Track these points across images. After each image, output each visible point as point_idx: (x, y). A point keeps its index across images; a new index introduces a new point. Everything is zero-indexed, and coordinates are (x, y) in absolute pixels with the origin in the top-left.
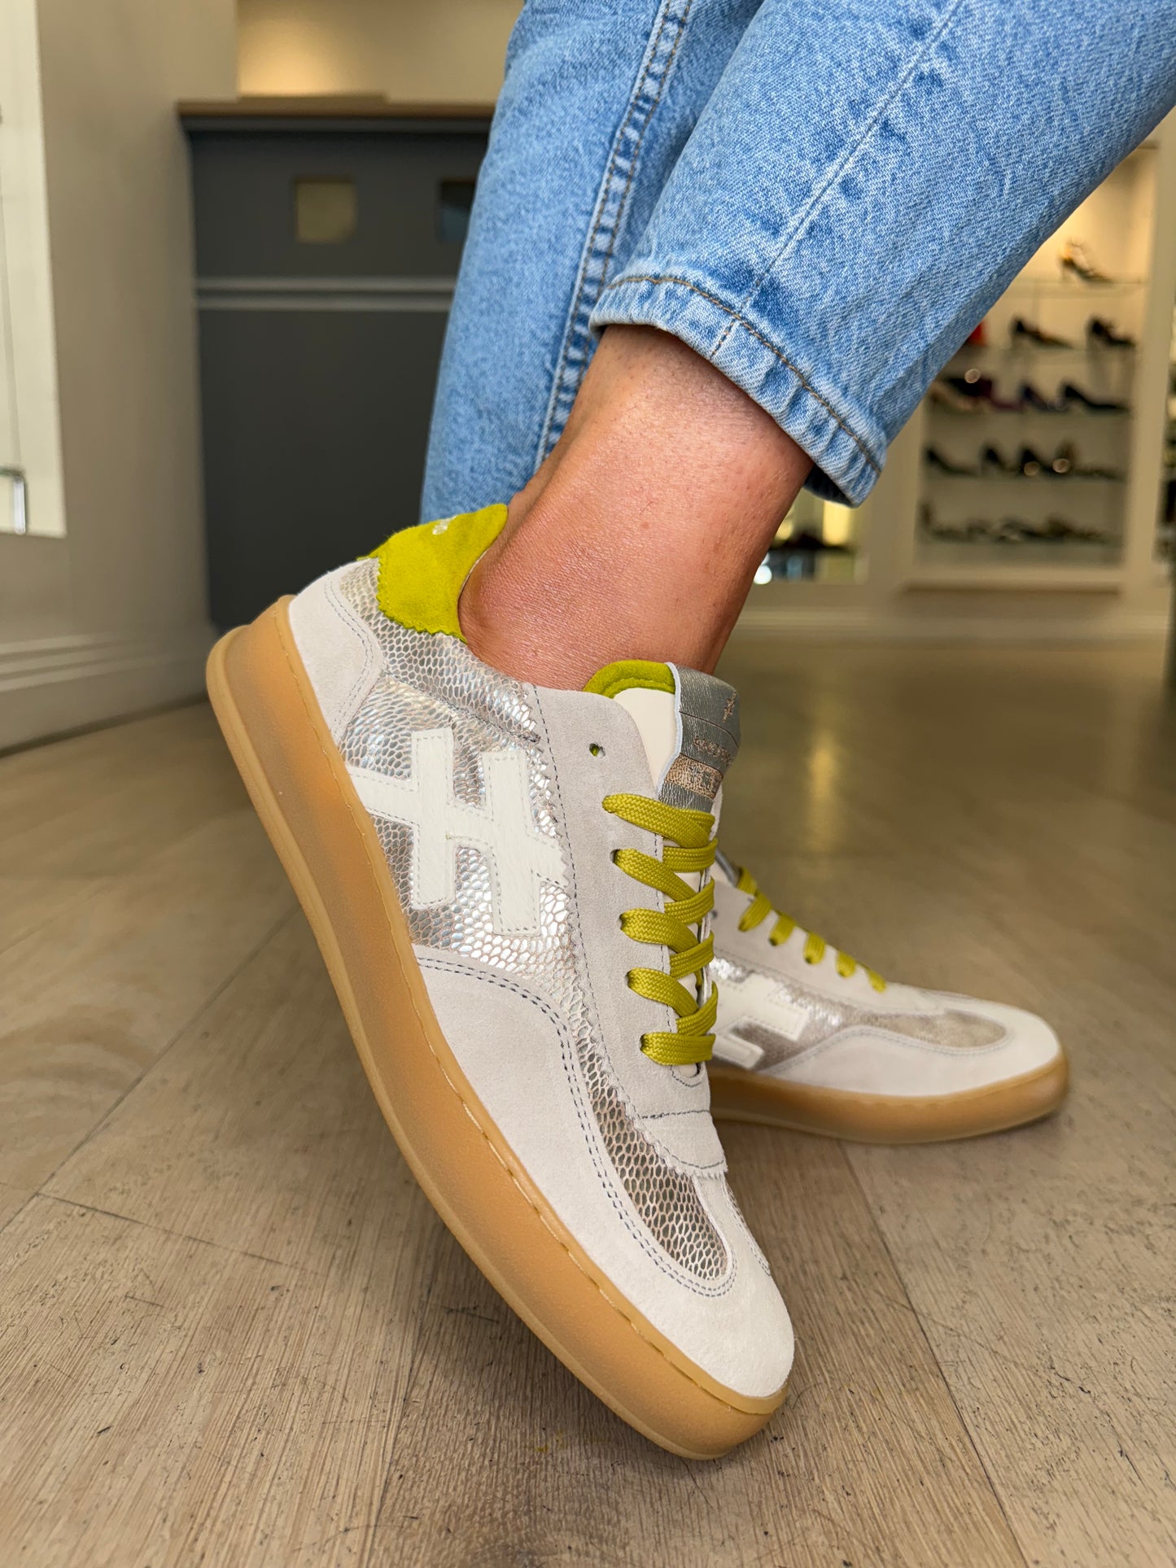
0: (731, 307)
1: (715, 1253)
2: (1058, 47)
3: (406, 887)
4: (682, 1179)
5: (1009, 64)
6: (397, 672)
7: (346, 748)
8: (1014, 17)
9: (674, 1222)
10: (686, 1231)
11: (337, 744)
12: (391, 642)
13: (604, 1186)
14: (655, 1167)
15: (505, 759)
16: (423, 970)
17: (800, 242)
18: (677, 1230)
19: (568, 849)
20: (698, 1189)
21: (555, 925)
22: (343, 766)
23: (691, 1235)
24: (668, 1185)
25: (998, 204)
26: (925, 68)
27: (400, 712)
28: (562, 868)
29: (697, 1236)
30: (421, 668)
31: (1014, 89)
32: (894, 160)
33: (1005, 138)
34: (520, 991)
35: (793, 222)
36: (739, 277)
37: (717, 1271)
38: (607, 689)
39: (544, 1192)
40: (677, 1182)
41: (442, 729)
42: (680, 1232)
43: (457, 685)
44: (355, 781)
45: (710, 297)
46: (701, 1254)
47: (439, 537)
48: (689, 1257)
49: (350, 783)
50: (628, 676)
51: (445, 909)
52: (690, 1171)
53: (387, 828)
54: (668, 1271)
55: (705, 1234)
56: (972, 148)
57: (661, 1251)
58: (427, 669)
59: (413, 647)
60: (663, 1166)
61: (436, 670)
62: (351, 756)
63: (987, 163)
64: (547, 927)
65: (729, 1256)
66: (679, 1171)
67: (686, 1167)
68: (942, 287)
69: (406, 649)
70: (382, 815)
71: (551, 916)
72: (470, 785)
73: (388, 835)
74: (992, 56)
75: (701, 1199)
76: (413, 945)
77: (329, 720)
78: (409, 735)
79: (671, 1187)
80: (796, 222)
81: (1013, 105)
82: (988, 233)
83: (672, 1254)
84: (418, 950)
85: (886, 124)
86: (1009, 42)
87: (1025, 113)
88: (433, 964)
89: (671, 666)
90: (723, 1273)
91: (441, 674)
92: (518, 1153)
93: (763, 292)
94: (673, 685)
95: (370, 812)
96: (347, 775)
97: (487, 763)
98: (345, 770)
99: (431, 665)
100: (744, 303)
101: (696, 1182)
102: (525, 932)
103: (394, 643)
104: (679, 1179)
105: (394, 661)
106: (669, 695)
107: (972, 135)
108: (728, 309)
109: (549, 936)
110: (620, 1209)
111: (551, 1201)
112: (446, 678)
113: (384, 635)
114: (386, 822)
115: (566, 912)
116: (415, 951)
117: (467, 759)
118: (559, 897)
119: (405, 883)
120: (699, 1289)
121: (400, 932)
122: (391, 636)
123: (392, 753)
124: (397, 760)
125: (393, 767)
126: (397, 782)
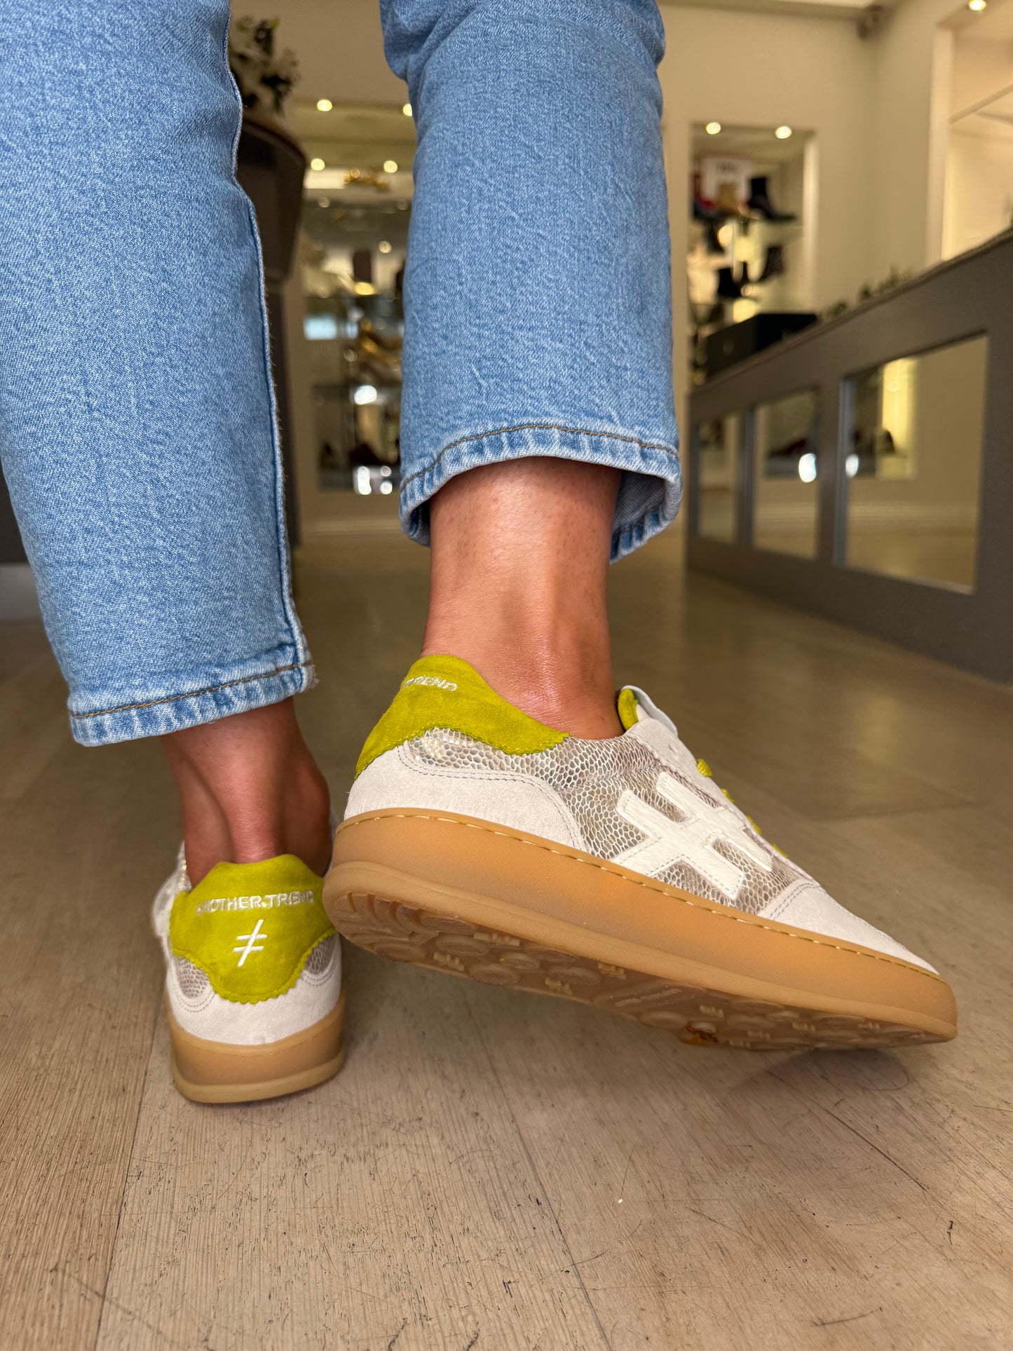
7: (596, 853)
12: (537, 768)
22: (608, 863)
49: (625, 869)
53: (669, 874)
59: (557, 760)
62: (604, 854)
70: (658, 871)
72: (671, 811)
73: (674, 878)
78: (614, 814)
84: (765, 913)
96: (618, 866)
98: (612, 864)
114: (665, 872)
116: (763, 916)
117: (652, 799)
122: (533, 765)
123: (621, 831)
124: (628, 833)
125: (631, 839)
126: (644, 844)
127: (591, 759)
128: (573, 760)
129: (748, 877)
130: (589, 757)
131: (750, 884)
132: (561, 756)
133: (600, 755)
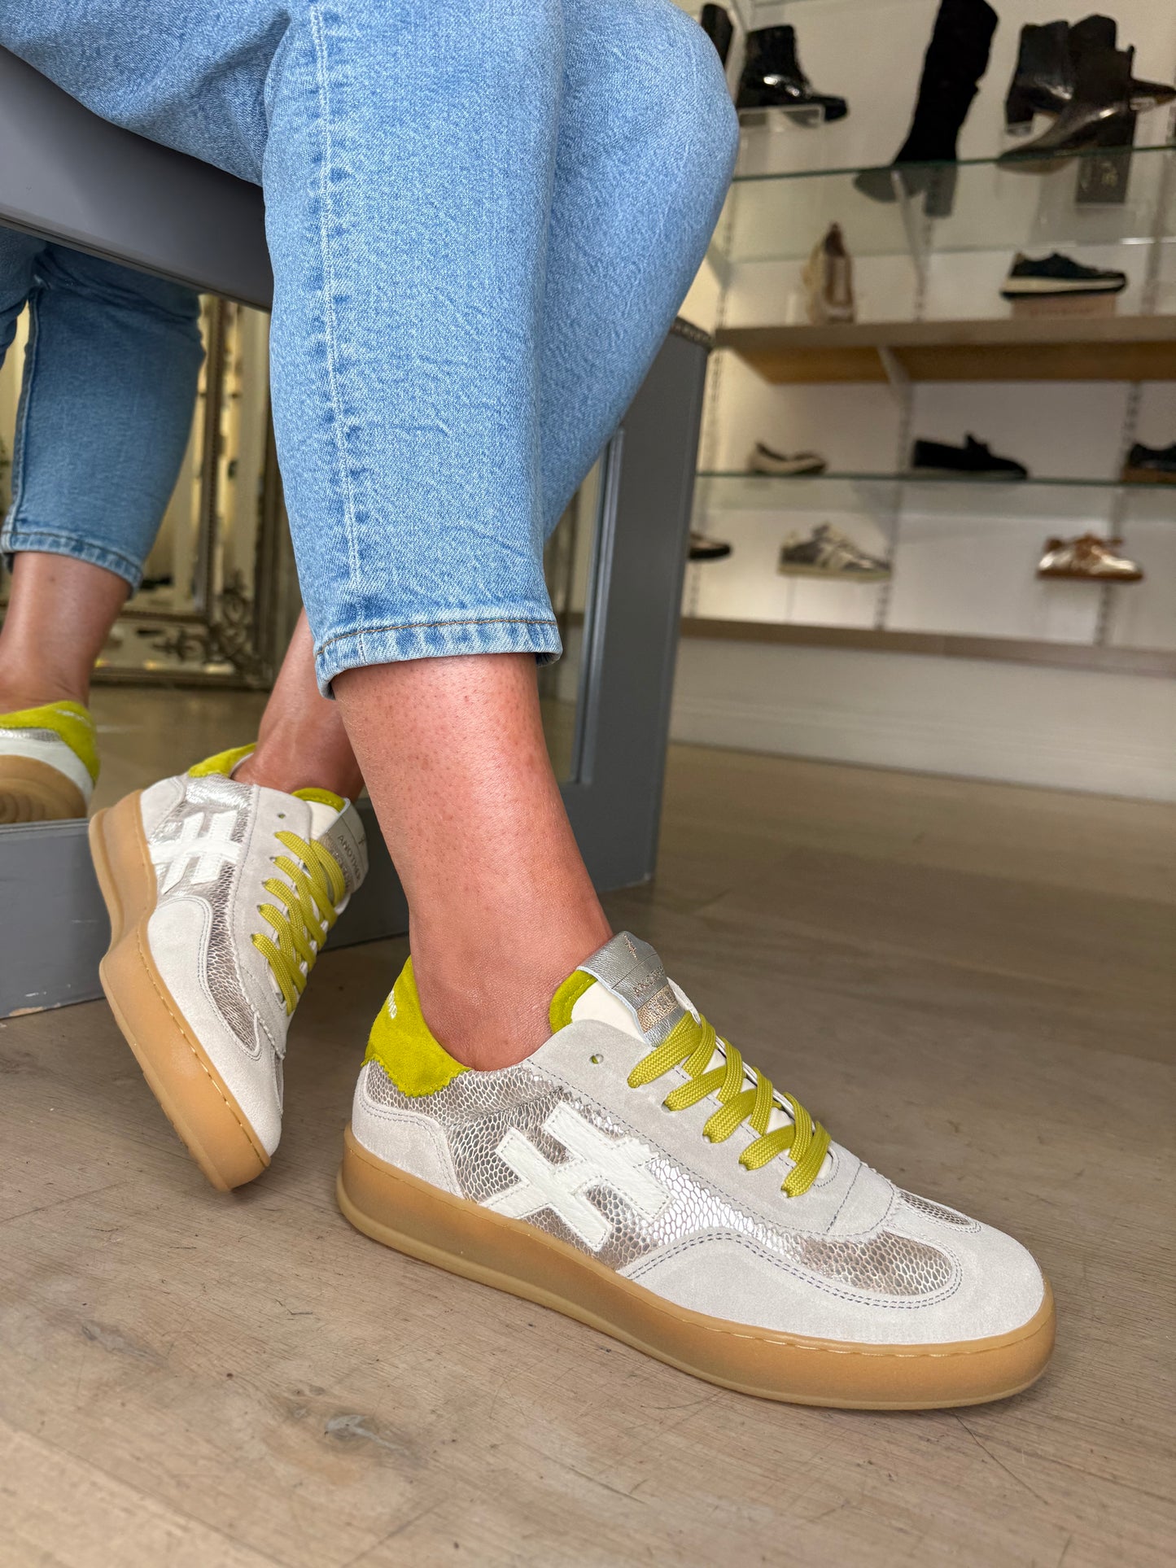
0: (355, 630)
1: (935, 1261)
2: (401, 349)
3: (580, 1243)
4: (880, 1238)
5: (383, 383)
6: (452, 1122)
7: (470, 1195)
8: (365, 364)
9: (897, 1272)
10: (909, 1269)
11: (463, 1197)
12: (432, 1109)
13: (843, 1297)
14: (858, 1252)
15: (557, 1117)
16: (635, 1281)
17: (361, 567)
18: (903, 1274)
19: (639, 1135)
20: (894, 1232)
21: (675, 1183)
22: (479, 1206)
23: (913, 1268)
24: (875, 1253)
25: (449, 440)
26: (346, 429)
27: (476, 1145)
28: (646, 1148)
29: (917, 1264)
30: (462, 1109)
31: (397, 389)
32: (369, 483)
33: (416, 412)
34: (697, 1241)
35: (351, 561)
36: (349, 612)
37: (946, 1270)
38: (566, 1021)
39: (817, 1336)
40: (879, 1244)
41: (508, 1133)
42: (906, 1274)
43: (490, 1101)
44: (493, 1208)
45: (345, 635)
46: (928, 1272)
47: (397, 1017)
48: (923, 1282)
49: (492, 1213)
50: (566, 999)
51: (612, 1236)
52: (879, 1230)
53: (536, 1219)
54: (920, 1305)
55: (921, 1257)
56: (404, 435)
57: (906, 1298)
58: (466, 1107)
59: (446, 1101)
60: (863, 1246)
61: (471, 1103)
62: (477, 1198)
63: (419, 432)
64: (673, 1189)
65: (945, 1253)
66: (873, 1237)
67: (875, 1230)
68: (463, 506)
69: (444, 1106)
70: (527, 1214)
71: (669, 1181)
72: (556, 1152)
73: (541, 1223)
74: (372, 390)
75: (901, 1235)
76: (618, 1272)
77: (446, 1188)
78: (494, 1154)
79: (878, 1252)
80: (354, 561)
81: (404, 396)
82: (460, 457)
83: (914, 1294)
84: (623, 1272)
85: (352, 472)
86: (373, 376)
87: (415, 391)
88: (639, 1272)
89: (581, 968)
90: (951, 1268)
91: (476, 1103)
92: (782, 1329)
93: (367, 608)
94: (592, 977)
95: (518, 1218)
96: (486, 1210)
97: (549, 1127)
98: (483, 1208)
99: (466, 1103)
100: (361, 623)
101: (889, 1230)
102: (666, 1205)
103: (434, 1108)
104: (878, 1240)
105: (444, 1119)
106: (595, 985)
107: (397, 430)
108: (353, 632)
109: (679, 1193)
110: (863, 1301)
111: (824, 1336)
112: (481, 1102)
113: (424, 1108)
114: (533, 1217)
115: (673, 1169)
116: (622, 1274)
117: (537, 1136)
118: (662, 1166)
119: (577, 1241)
120: (945, 1296)
121: (602, 1270)
122: (428, 1106)
123: (496, 1174)
124: (502, 1175)
125: (504, 1182)
126: (515, 1188)
127: (475, 1100)
128: (459, 1101)
129: (619, 1230)
130: (473, 1098)
131: (618, 1239)
132: (450, 1098)
133: (484, 1095)
